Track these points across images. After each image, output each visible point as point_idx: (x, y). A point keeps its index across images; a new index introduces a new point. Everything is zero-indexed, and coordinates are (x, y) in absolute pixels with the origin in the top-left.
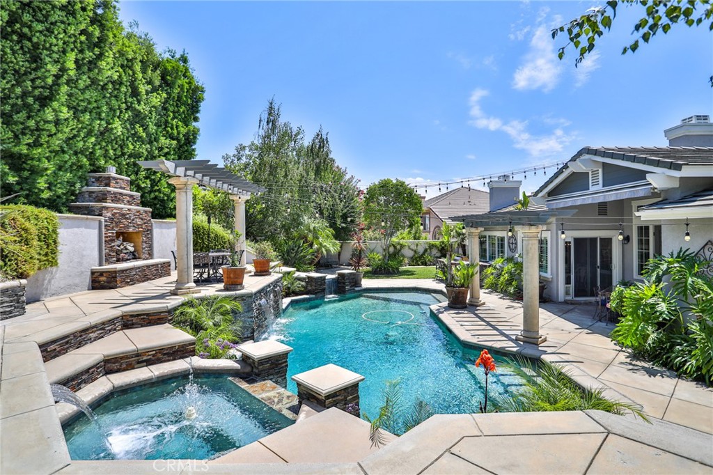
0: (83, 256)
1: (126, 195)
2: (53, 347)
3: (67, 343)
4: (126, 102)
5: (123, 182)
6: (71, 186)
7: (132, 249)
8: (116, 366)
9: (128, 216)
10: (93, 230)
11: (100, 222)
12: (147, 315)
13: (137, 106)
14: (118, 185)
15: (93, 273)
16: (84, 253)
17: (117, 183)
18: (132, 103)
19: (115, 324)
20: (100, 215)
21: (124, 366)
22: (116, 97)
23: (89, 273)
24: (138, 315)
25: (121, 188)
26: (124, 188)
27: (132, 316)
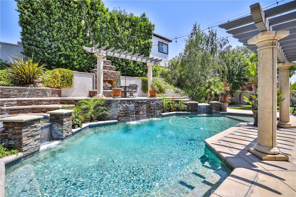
0: (85, 86)
1: (108, 67)
2: (24, 102)
3: (32, 102)
4: (112, 35)
5: (108, 62)
6: (90, 64)
7: (111, 86)
8: (35, 111)
9: (107, 74)
10: (90, 78)
11: (93, 75)
12: (68, 100)
13: (116, 35)
14: (106, 63)
15: (90, 92)
16: (86, 85)
17: (105, 63)
18: (115, 35)
19: (56, 102)
20: (94, 73)
21: (37, 112)
22: (108, 33)
23: (88, 92)
24: (65, 100)
25: (107, 64)
26: (108, 65)
27: (63, 100)
